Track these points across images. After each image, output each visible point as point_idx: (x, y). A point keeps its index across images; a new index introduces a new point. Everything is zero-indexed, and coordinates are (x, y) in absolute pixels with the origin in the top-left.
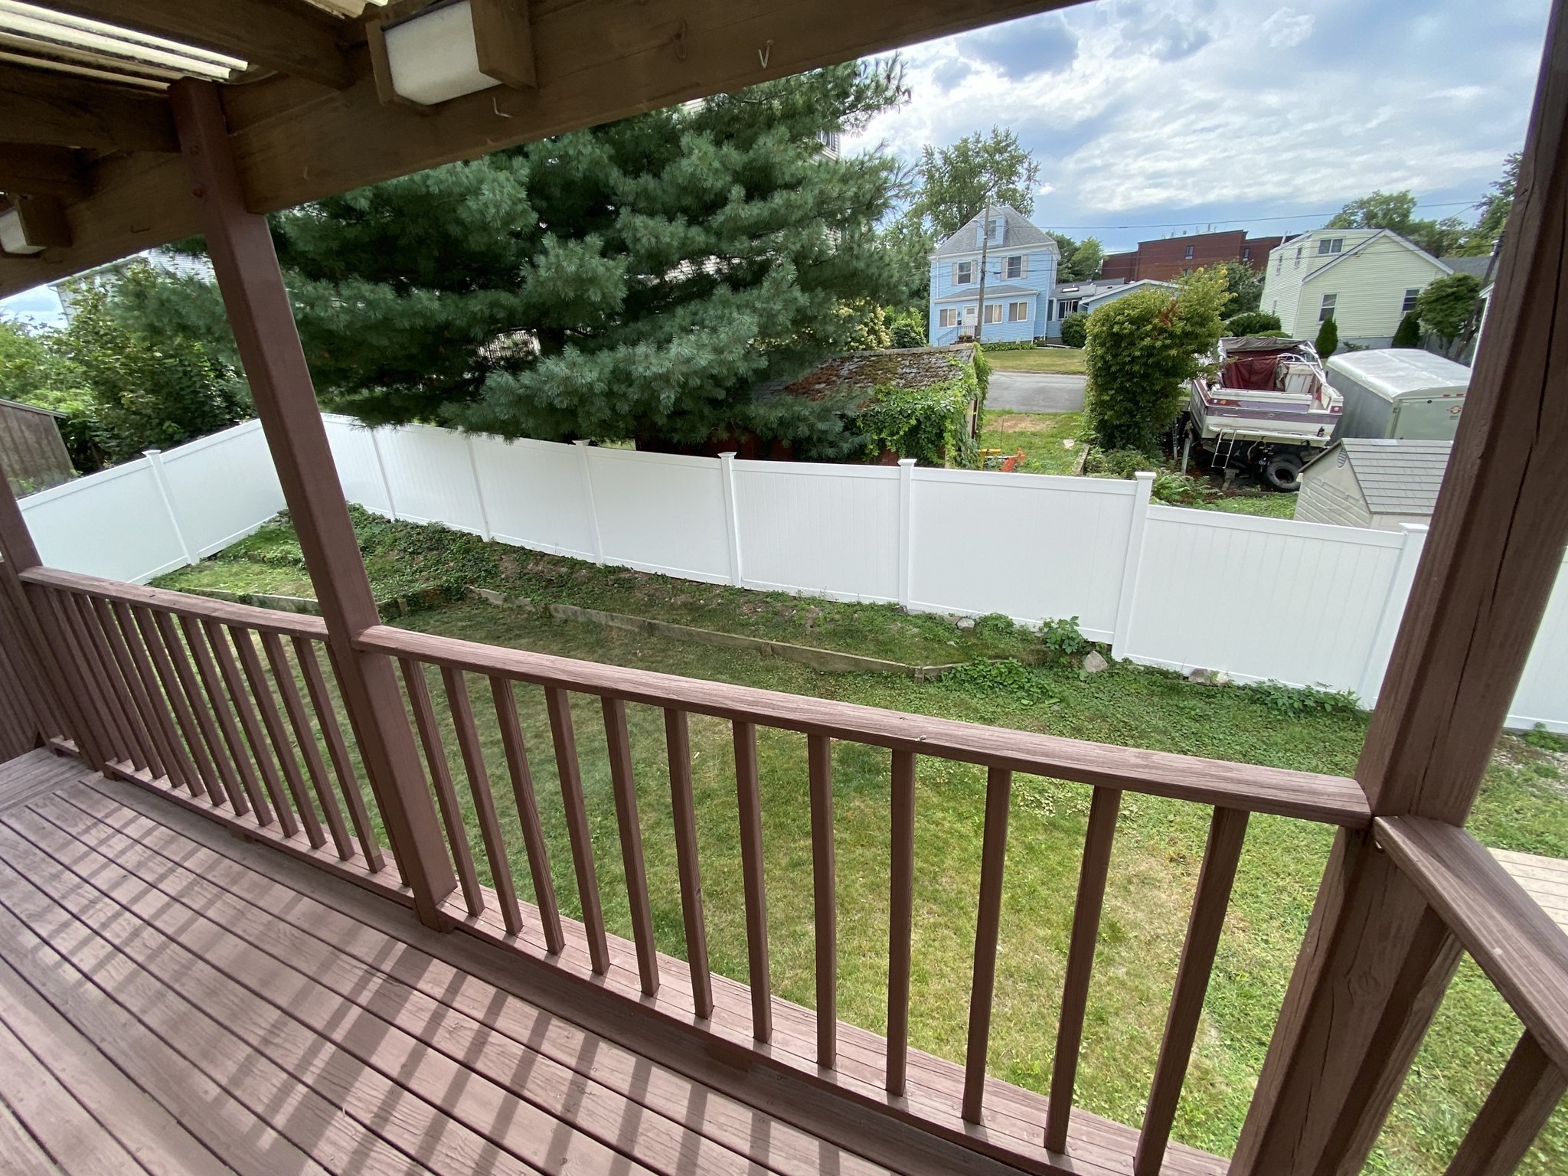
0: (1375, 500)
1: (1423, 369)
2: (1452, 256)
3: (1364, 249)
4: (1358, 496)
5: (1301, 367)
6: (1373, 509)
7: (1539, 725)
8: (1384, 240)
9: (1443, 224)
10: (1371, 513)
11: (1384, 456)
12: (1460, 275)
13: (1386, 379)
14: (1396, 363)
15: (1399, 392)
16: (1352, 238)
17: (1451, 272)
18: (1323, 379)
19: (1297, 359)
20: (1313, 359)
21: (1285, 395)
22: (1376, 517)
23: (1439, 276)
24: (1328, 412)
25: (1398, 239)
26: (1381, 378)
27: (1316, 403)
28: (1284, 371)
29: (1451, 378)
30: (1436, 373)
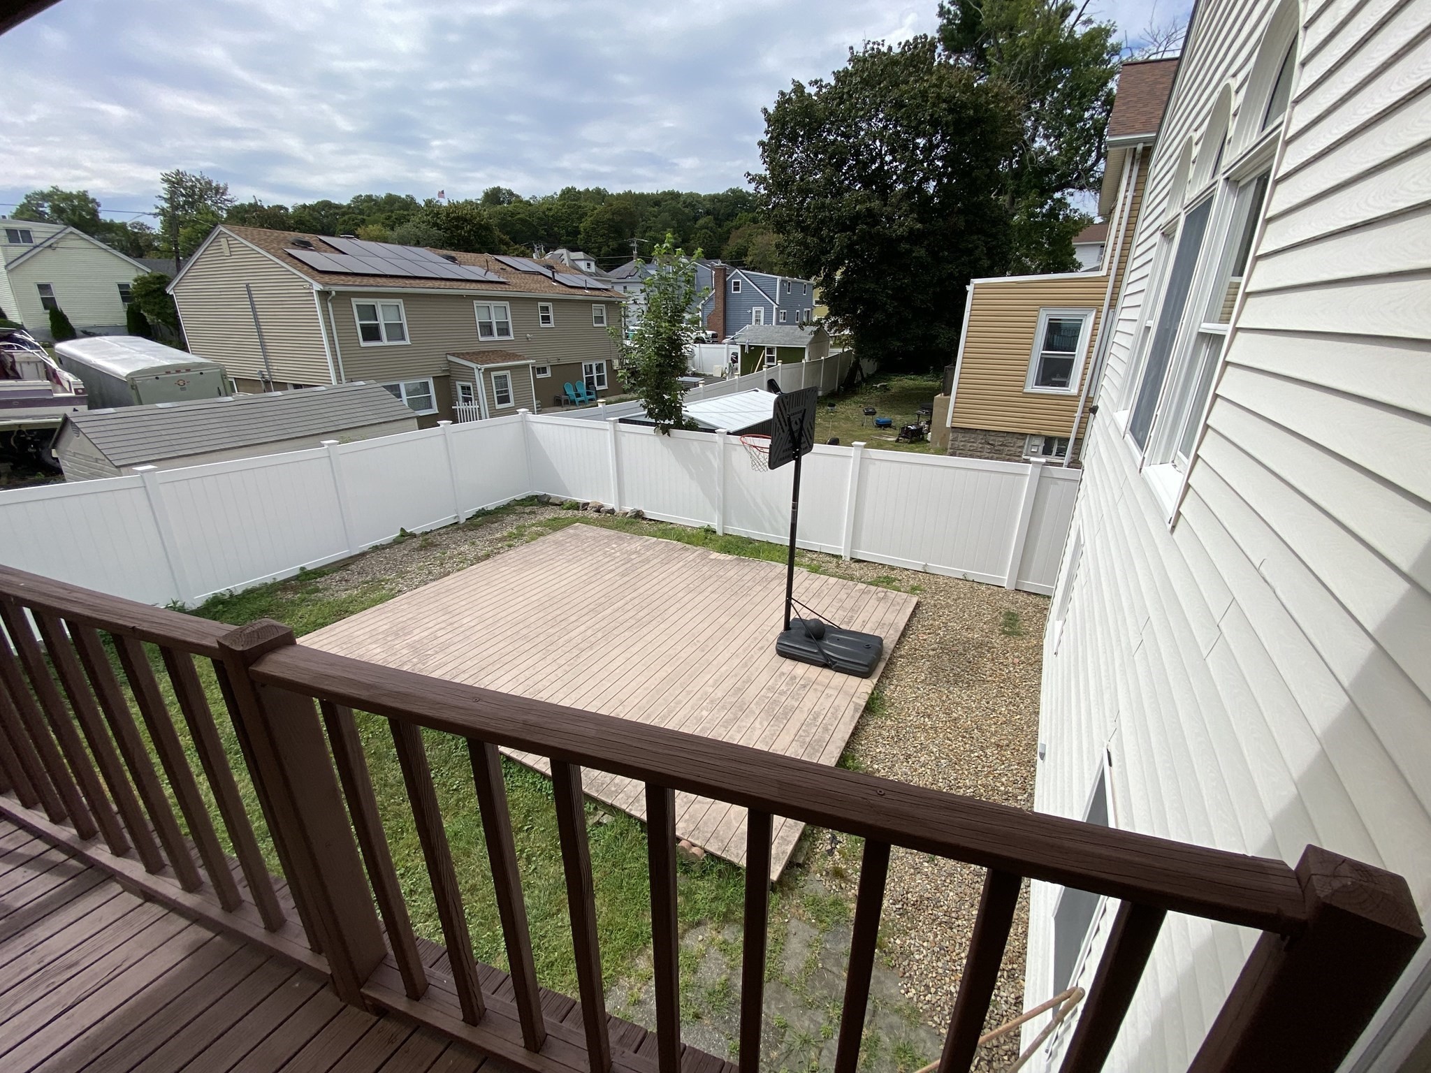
0: (116, 457)
1: (141, 352)
2: (151, 257)
3: (56, 243)
4: (103, 458)
5: (26, 355)
6: (117, 463)
7: (302, 569)
8: (73, 237)
9: (134, 226)
10: (117, 467)
11: (108, 422)
12: (157, 274)
13: (114, 361)
14: (117, 348)
15: (128, 371)
16: (40, 231)
17: (149, 271)
18: (54, 365)
19: (19, 348)
20: (37, 347)
21: (20, 382)
22: (123, 470)
23: (141, 274)
24: (73, 394)
25: (86, 236)
26: (109, 361)
27: (59, 388)
28: (10, 360)
29: (167, 358)
30: (155, 356)
